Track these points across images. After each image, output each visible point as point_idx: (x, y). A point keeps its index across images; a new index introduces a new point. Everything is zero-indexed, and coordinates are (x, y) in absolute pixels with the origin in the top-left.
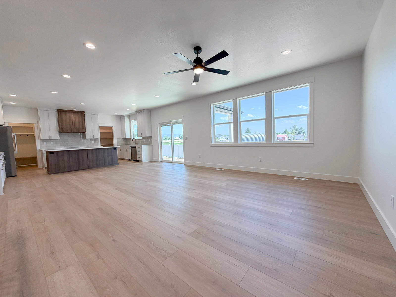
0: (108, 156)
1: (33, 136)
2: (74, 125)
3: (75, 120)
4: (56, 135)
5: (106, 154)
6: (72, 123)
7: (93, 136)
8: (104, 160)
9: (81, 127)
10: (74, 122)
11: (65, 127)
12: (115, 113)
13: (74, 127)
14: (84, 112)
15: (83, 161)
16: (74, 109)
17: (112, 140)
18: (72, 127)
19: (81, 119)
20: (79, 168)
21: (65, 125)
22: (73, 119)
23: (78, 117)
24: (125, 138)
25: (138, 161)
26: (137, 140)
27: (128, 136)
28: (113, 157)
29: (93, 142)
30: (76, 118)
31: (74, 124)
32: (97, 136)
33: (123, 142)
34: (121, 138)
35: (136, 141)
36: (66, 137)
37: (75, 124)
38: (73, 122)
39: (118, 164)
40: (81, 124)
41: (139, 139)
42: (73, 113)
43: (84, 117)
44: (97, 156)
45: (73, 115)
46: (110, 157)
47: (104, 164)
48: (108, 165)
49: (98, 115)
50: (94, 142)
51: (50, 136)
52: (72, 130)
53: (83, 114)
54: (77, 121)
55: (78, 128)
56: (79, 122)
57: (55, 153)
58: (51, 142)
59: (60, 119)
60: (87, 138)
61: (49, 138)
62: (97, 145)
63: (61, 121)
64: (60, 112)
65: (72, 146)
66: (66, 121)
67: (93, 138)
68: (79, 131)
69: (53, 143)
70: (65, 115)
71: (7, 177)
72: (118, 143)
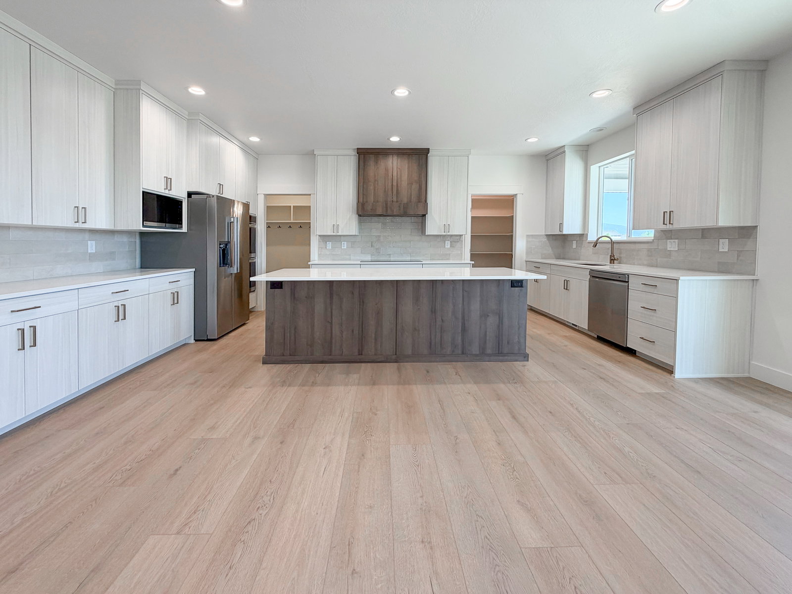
0: (484, 316)
2: (395, 192)
3: (401, 176)
4: (349, 224)
5: (476, 308)
6: (390, 184)
7: (447, 227)
8: (464, 330)
9: (414, 199)
10: (397, 182)
11: (371, 199)
13: (395, 199)
14: (427, 151)
15: (379, 324)
17: (509, 239)
18: (389, 199)
19: (415, 176)
20: (360, 353)
22: (395, 174)
23: (409, 168)
24: (560, 233)
25: (631, 352)
26: (619, 243)
27: (571, 227)
28: (506, 320)
30: (401, 170)
31: (395, 188)
32: (462, 226)
33: (549, 250)
34: (544, 234)
35: (615, 252)
36: (376, 227)
37: (397, 190)
38: (395, 184)
39: (526, 357)
40: (415, 187)
41: (629, 239)
42: (395, 158)
43: (424, 166)
44: (433, 311)
45: (395, 163)
46: (492, 321)
48: (476, 355)
49: (470, 157)
50: (451, 246)
51: (336, 227)
52: (389, 209)
53: (424, 157)
54: (405, 177)
55: (405, 200)
56: (410, 184)
57: (286, 288)
58: (343, 243)
59: (362, 177)
60: (428, 234)
61: (334, 232)
62: (460, 256)
63: (363, 182)
64: (362, 156)
65: (390, 257)
66: (377, 182)
67: (449, 234)
68: (406, 213)
69: (345, 245)
70: (376, 162)
71: (196, 340)
72: (529, 252)
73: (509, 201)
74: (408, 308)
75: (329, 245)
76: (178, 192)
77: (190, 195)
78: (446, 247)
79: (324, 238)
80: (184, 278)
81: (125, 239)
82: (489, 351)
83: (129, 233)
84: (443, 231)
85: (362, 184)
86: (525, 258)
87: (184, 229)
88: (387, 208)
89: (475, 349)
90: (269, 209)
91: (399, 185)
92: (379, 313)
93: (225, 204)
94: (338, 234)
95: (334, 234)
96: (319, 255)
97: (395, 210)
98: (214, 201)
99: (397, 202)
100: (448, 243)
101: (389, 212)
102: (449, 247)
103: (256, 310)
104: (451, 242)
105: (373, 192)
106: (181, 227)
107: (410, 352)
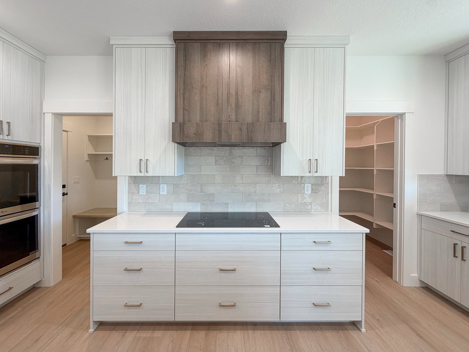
2: (233, 106)
3: (242, 79)
6: (225, 98)
7: (313, 163)
9: (263, 116)
11: (196, 117)
13: (233, 117)
18: (224, 117)
19: (265, 79)
22: (233, 76)
23: (254, 65)
31: (234, 100)
32: (336, 162)
33: (451, 199)
36: (207, 163)
37: (237, 102)
38: (234, 92)
40: (264, 96)
42: (233, 48)
45: (233, 57)
49: (348, 48)
51: (143, 164)
52: (223, 133)
53: (279, 47)
54: (249, 81)
55: (249, 119)
56: (256, 91)
58: (161, 185)
59: (182, 80)
60: (285, 174)
61: (141, 172)
62: (325, 206)
63: (184, 90)
64: (182, 45)
65: (227, 208)
66: (204, 89)
67: (316, 175)
68: (251, 140)
69: (164, 189)
70: (204, 56)
72: (422, 200)
75: (143, 188)
78: (306, 192)
79: (136, 179)
84: (307, 170)
85: (182, 91)
86: (415, 210)
88: (220, 131)
91: (240, 94)
94: (148, 175)
95: (142, 175)
96: (130, 204)
97: (233, 137)
99: (237, 121)
100: (307, 187)
101: (224, 139)
102: (310, 192)
103: (42, 286)
104: (313, 186)
105: (199, 105)
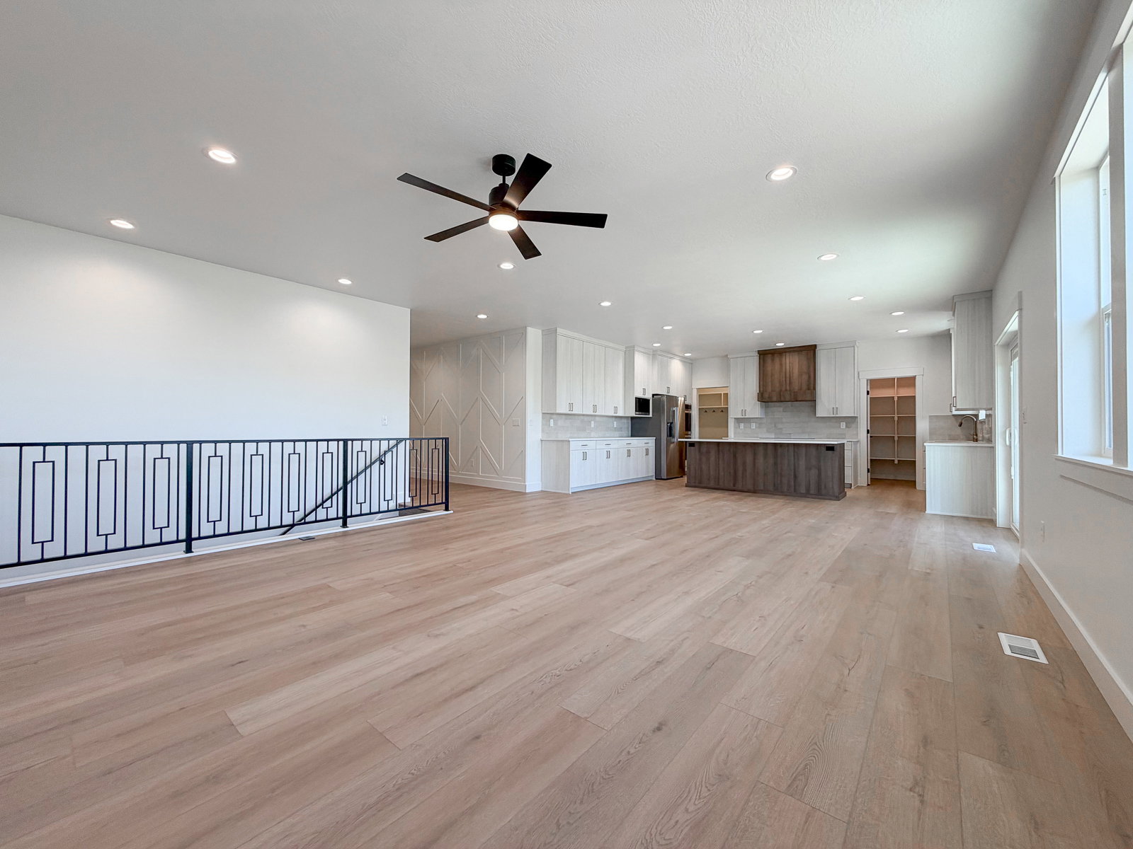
0: (808, 468)
1: (725, 411)
2: (788, 382)
3: (793, 370)
4: (755, 410)
5: (802, 463)
6: (784, 379)
7: (835, 410)
8: (795, 477)
9: (804, 387)
10: (790, 375)
11: (769, 389)
12: (899, 331)
13: (788, 388)
14: (814, 346)
15: (745, 470)
16: (780, 345)
18: (783, 388)
19: (805, 366)
21: (770, 384)
22: (788, 367)
23: (799, 362)
28: (823, 472)
29: (843, 425)
30: (793, 364)
31: (788, 379)
36: (778, 411)
37: (790, 379)
38: (788, 376)
40: (805, 377)
42: (788, 355)
43: (812, 360)
44: (775, 464)
45: (788, 360)
46: (814, 472)
47: (795, 491)
48: (804, 493)
50: (846, 426)
51: (744, 412)
52: (783, 395)
53: (812, 352)
54: (796, 371)
55: (796, 389)
56: (800, 375)
57: (696, 445)
58: (752, 423)
59: (762, 372)
60: (819, 416)
61: (744, 416)
63: (763, 377)
64: (761, 356)
66: (773, 375)
67: (840, 416)
68: (797, 398)
69: (754, 426)
70: (773, 360)
71: (656, 479)
73: (910, 382)
74: (760, 460)
75: (742, 425)
76: (648, 396)
77: (653, 395)
78: (841, 427)
79: (738, 420)
80: (650, 442)
81: (625, 421)
82: (812, 492)
83: (627, 417)
84: (836, 413)
87: (651, 416)
88: (781, 394)
89: (803, 490)
90: (700, 397)
92: (744, 463)
93: (672, 400)
96: (735, 433)
97: (788, 397)
98: (665, 398)
99: (790, 390)
101: (782, 399)
102: (844, 427)
104: (846, 423)
106: (649, 414)
107: (762, 488)
